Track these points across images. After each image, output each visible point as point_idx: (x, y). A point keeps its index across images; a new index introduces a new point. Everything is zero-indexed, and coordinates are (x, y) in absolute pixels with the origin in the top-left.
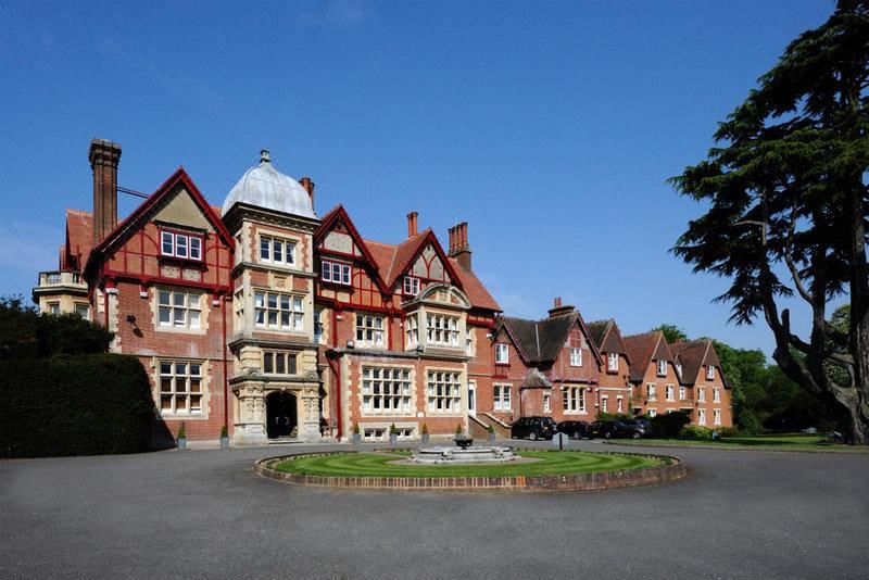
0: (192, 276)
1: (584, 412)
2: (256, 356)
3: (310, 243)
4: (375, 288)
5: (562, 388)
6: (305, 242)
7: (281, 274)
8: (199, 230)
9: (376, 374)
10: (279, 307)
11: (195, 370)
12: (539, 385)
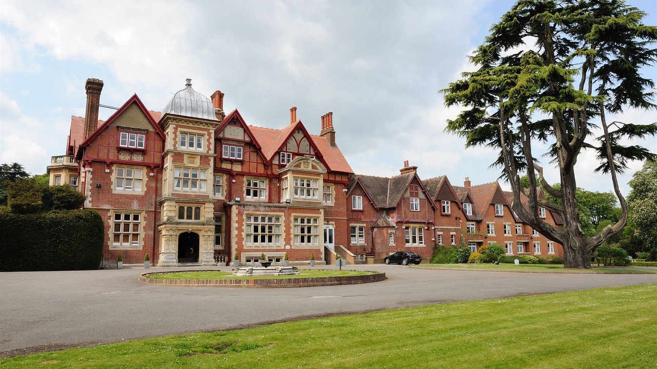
0: (138, 158)
1: (423, 245)
2: (173, 208)
3: (213, 136)
4: (259, 161)
5: (404, 227)
6: (209, 135)
7: (192, 155)
8: (144, 130)
9: (256, 219)
10: (190, 177)
11: (136, 218)
12: (385, 225)
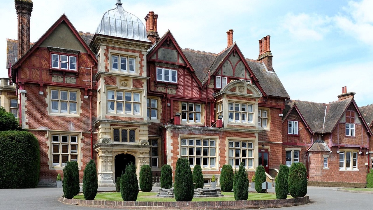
0: (70, 80)
1: (356, 169)
2: (108, 131)
3: (145, 58)
4: (194, 84)
5: (338, 152)
6: (141, 57)
7: (125, 78)
8: (75, 52)
9: (191, 142)
10: (124, 100)
11: (74, 139)
12: (320, 150)
